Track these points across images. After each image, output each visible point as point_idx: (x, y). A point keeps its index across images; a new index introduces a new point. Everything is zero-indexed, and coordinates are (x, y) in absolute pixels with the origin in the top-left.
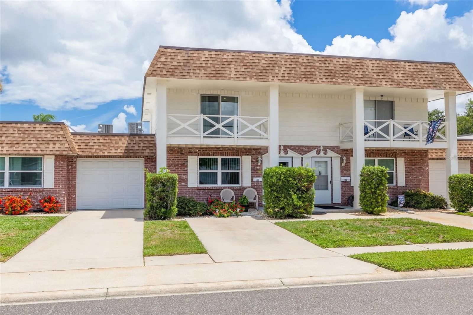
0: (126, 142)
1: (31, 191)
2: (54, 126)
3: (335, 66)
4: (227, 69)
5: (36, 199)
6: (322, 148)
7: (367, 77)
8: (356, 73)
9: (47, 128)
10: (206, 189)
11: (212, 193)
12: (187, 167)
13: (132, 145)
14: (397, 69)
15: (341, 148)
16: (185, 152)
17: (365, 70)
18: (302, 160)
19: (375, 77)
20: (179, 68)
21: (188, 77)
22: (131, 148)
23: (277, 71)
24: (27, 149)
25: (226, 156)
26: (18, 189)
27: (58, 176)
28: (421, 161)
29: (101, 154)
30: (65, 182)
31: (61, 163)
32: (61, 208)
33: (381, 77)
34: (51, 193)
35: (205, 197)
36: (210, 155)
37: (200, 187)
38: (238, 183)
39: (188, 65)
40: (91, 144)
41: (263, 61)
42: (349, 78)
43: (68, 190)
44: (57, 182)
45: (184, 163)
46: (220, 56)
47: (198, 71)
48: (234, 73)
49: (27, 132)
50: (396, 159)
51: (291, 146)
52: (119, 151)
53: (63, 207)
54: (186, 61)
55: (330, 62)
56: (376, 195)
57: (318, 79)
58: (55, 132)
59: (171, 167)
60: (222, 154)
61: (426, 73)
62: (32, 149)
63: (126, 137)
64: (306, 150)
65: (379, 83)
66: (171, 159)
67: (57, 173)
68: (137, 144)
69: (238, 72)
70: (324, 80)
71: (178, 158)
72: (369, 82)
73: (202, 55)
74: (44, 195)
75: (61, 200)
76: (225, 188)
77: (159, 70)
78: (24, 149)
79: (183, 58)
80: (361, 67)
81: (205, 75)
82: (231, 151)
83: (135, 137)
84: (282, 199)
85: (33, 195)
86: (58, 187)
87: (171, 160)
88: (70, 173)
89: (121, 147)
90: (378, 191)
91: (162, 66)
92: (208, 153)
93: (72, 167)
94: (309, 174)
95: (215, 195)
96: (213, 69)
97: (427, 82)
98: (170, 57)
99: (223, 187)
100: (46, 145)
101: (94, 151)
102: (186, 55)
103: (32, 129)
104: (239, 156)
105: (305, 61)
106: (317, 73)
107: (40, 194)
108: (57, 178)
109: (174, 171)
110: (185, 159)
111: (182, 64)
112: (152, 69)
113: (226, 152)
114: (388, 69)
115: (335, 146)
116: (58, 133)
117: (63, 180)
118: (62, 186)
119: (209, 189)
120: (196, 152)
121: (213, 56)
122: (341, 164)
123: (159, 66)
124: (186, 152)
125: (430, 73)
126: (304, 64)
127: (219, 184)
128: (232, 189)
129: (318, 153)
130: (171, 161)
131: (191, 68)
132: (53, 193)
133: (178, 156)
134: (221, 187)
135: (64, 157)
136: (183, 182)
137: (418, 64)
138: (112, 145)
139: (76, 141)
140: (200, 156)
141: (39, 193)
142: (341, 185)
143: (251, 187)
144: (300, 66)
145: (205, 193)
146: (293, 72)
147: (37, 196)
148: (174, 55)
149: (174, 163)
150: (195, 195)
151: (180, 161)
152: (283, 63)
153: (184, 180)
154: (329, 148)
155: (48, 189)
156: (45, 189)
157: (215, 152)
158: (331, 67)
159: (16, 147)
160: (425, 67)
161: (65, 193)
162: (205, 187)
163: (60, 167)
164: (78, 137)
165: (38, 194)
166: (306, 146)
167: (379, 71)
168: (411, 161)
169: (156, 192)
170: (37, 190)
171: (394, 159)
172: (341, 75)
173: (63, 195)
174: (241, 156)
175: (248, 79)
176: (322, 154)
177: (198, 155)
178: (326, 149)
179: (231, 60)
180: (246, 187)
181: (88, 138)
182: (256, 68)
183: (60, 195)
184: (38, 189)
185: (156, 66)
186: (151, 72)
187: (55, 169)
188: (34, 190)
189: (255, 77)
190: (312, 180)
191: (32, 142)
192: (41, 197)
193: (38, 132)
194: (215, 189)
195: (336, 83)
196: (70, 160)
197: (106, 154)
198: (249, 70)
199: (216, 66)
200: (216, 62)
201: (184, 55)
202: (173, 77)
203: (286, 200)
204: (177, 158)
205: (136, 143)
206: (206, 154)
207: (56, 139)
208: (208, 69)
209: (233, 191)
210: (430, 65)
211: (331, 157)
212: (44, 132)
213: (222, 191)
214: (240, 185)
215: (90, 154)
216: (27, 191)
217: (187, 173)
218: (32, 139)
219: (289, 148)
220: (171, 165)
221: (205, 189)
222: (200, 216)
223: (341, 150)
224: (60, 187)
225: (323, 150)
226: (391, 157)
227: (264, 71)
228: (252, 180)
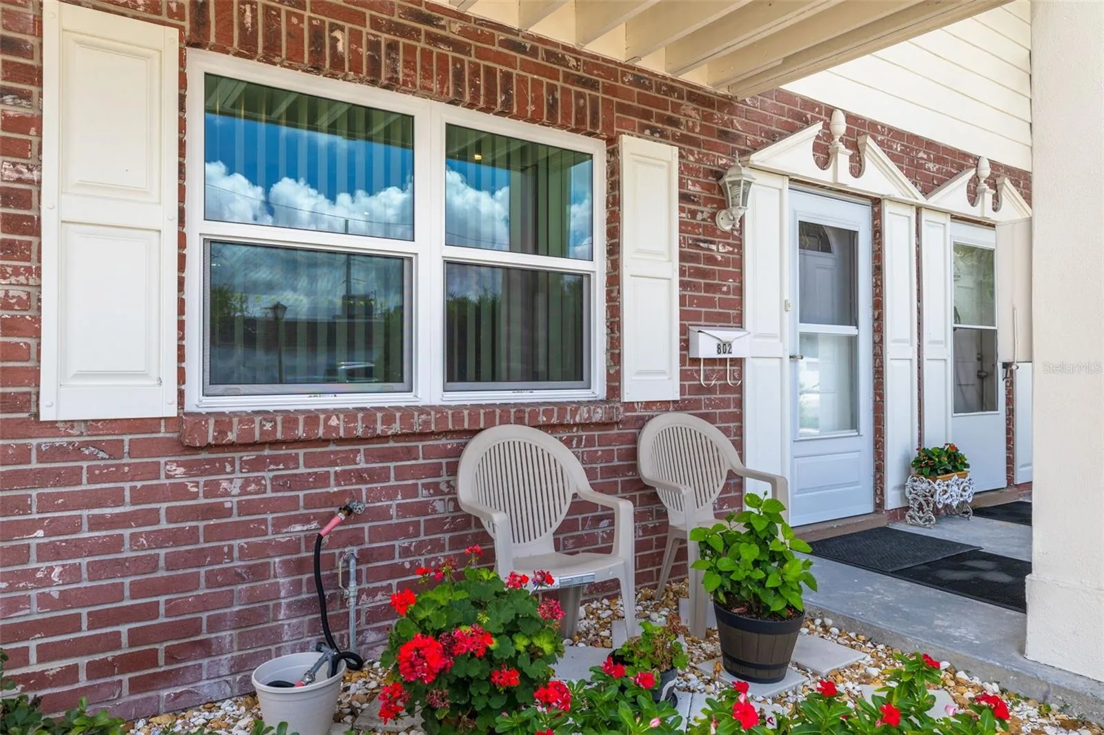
6: (983, 170)
10: (301, 432)
11: (360, 477)
18: (918, 230)
25: (489, 103)
35: (279, 525)
37: (222, 421)
38: (576, 372)
51: (874, 127)
64: (930, 165)
76: (490, 423)
82: (539, 69)
92: (317, 34)
95: (391, 493)
99: (470, 413)
104: (593, 126)
113: (489, 73)
115: (1020, 174)
119: (325, 441)
127: (427, 384)
128: (547, 427)
129: (973, 194)
134: (457, 411)
140: (222, 48)
143: (678, 406)
145: (280, 483)
150: (153, 517)
157: (392, 47)
162: (290, 418)
174: (608, 129)
176: (984, 204)
177: (195, 40)
178: (996, 177)
180: (648, 405)
194: (396, 428)
209: (568, 443)
213: (475, 451)
214: (600, 389)
221: (275, 444)
225: (987, 183)
228: (685, 345)
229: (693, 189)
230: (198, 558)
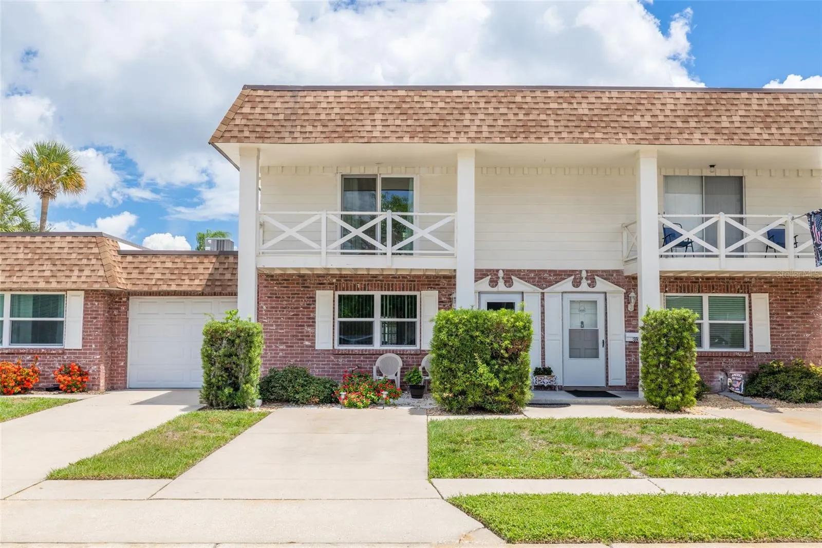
0: (211, 266)
1: (43, 353)
2: (86, 240)
3: (591, 107)
4: (368, 122)
5: (52, 367)
6: (584, 274)
7: (660, 125)
8: (637, 118)
9: (72, 242)
10: (351, 353)
11: (362, 361)
12: (314, 312)
13: (220, 271)
14: (729, 107)
15: (626, 274)
16: (310, 283)
17: (658, 113)
18: (543, 299)
19: (680, 124)
20: (276, 124)
21: (289, 140)
22: (218, 278)
23: (467, 123)
24: (35, 279)
25: (389, 290)
26: (22, 349)
27: (89, 328)
28: (808, 300)
29: (164, 288)
30: (101, 339)
31: (95, 304)
32: (93, 385)
33: (693, 124)
34: (77, 357)
35: (348, 368)
36: (358, 290)
37: (339, 350)
38: (413, 343)
39: (293, 117)
40: (149, 270)
41: (442, 105)
42: (619, 130)
43: (112, 353)
44: (87, 339)
45: (309, 304)
46: (356, 99)
47: (309, 129)
48: (379, 128)
49: (38, 251)
50: (750, 297)
51: (520, 271)
52: (197, 282)
53: (97, 383)
54: (289, 112)
55: (580, 100)
56: (670, 370)
57: (552, 135)
58: (85, 250)
59: (285, 312)
60: (382, 287)
61: (797, 113)
62: (43, 280)
63: (212, 257)
64: (551, 278)
65: (686, 136)
66: (285, 296)
67: (88, 321)
68: (230, 270)
69: (387, 127)
70: (564, 135)
71: (299, 294)
72: (663, 137)
73: (322, 99)
74: (65, 361)
75: (93, 371)
76: (386, 352)
77: (236, 129)
78: (30, 280)
79: (286, 106)
80: (649, 107)
81: (323, 136)
82: (401, 281)
83: (228, 258)
84: (460, 374)
85: (48, 361)
86: (90, 346)
87: (286, 299)
88: (115, 322)
89: (201, 275)
90: (673, 362)
91: (244, 122)
92: (355, 285)
93: (119, 312)
94: (517, 324)
96: (340, 123)
97: (798, 131)
98: (261, 105)
99: (383, 350)
100: (68, 273)
101: (153, 282)
102: (292, 100)
103: (48, 245)
104: (414, 290)
105: (529, 99)
106: (552, 123)
107: (59, 358)
108: (87, 332)
109: (289, 318)
110: (310, 298)
111: (281, 117)
112: (224, 128)
113: (389, 284)
114: (710, 108)
115: (614, 271)
116: (89, 251)
117: (98, 335)
118: (96, 346)
119: (356, 355)
120: (333, 284)
121: (343, 99)
122: (626, 307)
123: (237, 122)
124: (312, 284)
125: (808, 113)
126: (525, 106)
127: (377, 345)
128: (399, 354)
129: (576, 283)
130: (286, 301)
131: (297, 123)
132: (80, 358)
133: (298, 290)
134: (379, 350)
135: (100, 294)
136: (307, 340)
137: (781, 96)
138: (185, 272)
139: (124, 265)
140: (340, 290)
141: (57, 357)
142: (626, 349)
144: (516, 111)
145: (348, 361)
146: (500, 122)
147: (54, 362)
148: (269, 100)
149: (290, 304)
150: (329, 364)
151: (302, 301)
152: (482, 105)
153: (309, 336)
154: (600, 273)
155: (72, 350)
156: (67, 350)
157: (368, 284)
158: (583, 109)
159: (17, 276)
160: (797, 101)
161: (101, 357)
162: (349, 350)
163: (93, 311)
164: (129, 258)
165: (55, 359)
166: (550, 271)
167: (687, 113)
168: (785, 300)
169: (215, 356)
170: (54, 352)
171: (747, 296)
172: (603, 125)
173: (97, 362)
174: (418, 290)
175: (406, 139)
176: (584, 286)
177: (336, 290)
178: (592, 276)
179: (377, 105)
180: (429, 351)
181: (145, 260)
182: (426, 117)
183: (93, 361)
184: (54, 350)
185: (232, 123)
186: (221, 134)
187: (85, 314)
188: (48, 353)
189: (420, 135)
190: (524, 337)
191: (44, 268)
192: (60, 364)
193: (56, 250)
194: (367, 353)
195: (591, 141)
196: (117, 300)
197: (173, 288)
198: (410, 122)
199: (347, 117)
200: (346, 111)
201: (287, 99)
202: (261, 140)
203: (468, 376)
204: (296, 295)
205: (228, 268)
206: (351, 286)
207: (85, 261)
208: (330, 124)
209: (402, 358)
210: (809, 96)
211: (605, 293)
212: (66, 250)
213: (381, 358)
214: (418, 347)
215: (146, 289)
216: (37, 354)
217: (314, 322)
218: (46, 263)
219: (516, 275)
220: (285, 308)
221: (347, 354)
222: (317, 404)
223: (627, 277)
224: (91, 346)
225: (587, 279)
226: (738, 292)
227: (441, 123)
229: (443, 299)
230: (335, 372)
